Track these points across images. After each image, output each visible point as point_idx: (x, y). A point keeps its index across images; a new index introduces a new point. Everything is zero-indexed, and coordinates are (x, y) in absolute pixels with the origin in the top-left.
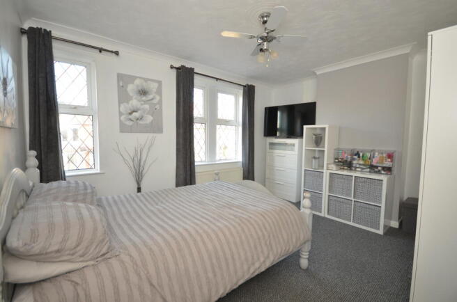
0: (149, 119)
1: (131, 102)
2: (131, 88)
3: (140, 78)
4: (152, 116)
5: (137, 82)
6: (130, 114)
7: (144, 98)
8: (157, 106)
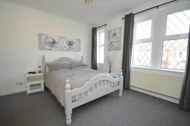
0: (116, 45)
1: (111, 40)
2: (111, 34)
3: (114, 29)
4: (117, 43)
5: (113, 31)
6: (111, 44)
7: (115, 37)
8: (119, 39)
